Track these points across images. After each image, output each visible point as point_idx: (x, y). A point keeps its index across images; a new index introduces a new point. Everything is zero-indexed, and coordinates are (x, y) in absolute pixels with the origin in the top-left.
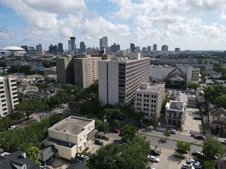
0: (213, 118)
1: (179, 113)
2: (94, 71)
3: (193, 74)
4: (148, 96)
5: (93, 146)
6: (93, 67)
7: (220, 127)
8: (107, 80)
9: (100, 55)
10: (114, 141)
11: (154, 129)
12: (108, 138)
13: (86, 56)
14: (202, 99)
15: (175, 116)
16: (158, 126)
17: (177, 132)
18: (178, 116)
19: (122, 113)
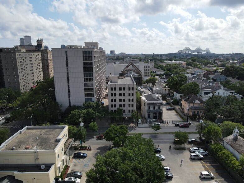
0: (188, 104)
2: (32, 70)
4: (124, 89)
5: (73, 162)
6: (31, 64)
7: (196, 113)
8: (68, 74)
9: (37, 50)
10: (98, 149)
12: (89, 147)
13: (19, 49)
14: (165, 91)
15: (154, 108)
19: (97, 114)
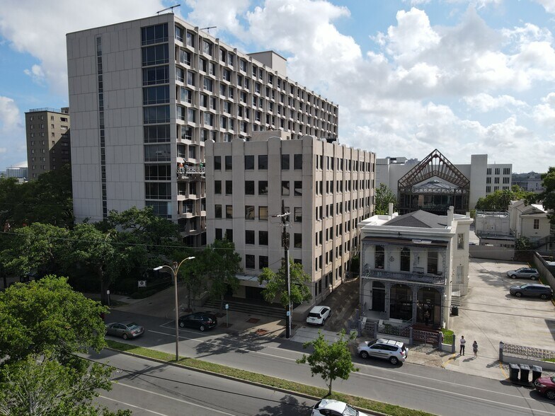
1: (429, 243)
3: (489, 180)
11: (281, 336)
16: (309, 320)
17: (415, 357)
18: (423, 264)
